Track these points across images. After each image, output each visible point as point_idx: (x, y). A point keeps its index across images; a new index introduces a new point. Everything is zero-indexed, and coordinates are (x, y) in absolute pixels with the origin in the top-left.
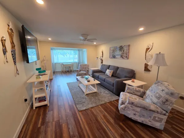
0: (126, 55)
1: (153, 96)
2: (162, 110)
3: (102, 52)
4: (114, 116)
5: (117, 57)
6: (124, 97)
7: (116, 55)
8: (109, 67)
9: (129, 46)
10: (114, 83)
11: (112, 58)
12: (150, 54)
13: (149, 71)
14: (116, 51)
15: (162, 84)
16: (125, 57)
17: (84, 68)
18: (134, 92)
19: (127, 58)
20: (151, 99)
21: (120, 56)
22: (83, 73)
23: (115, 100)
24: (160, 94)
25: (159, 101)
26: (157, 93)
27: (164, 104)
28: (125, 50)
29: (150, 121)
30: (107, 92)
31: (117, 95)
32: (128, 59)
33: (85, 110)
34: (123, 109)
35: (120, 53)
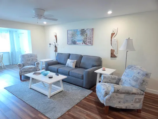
0: (89, 41)
1: (131, 80)
2: (141, 91)
3: (56, 36)
4: (97, 112)
5: (77, 42)
6: (105, 88)
7: (76, 41)
8: (69, 56)
9: (93, 29)
10: (83, 75)
11: (71, 44)
12: (116, 39)
13: (115, 57)
14: (77, 35)
15: (135, 68)
16: (88, 43)
17: (29, 60)
18: (110, 81)
19: (91, 43)
20: (130, 84)
21: (82, 42)
22: (31, 68)
23: (89, 95)
24: (137, 76)
25: (137, 83)
26: (134, 76)
27: (142, 85)
28: (88, 35)
29: (132, 105)
30: (74, 87)
31: (88, 89)
32: (92, 45)
33: (61, 116)
34: (108, 100)
35: (82, 38)
